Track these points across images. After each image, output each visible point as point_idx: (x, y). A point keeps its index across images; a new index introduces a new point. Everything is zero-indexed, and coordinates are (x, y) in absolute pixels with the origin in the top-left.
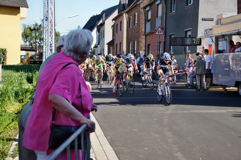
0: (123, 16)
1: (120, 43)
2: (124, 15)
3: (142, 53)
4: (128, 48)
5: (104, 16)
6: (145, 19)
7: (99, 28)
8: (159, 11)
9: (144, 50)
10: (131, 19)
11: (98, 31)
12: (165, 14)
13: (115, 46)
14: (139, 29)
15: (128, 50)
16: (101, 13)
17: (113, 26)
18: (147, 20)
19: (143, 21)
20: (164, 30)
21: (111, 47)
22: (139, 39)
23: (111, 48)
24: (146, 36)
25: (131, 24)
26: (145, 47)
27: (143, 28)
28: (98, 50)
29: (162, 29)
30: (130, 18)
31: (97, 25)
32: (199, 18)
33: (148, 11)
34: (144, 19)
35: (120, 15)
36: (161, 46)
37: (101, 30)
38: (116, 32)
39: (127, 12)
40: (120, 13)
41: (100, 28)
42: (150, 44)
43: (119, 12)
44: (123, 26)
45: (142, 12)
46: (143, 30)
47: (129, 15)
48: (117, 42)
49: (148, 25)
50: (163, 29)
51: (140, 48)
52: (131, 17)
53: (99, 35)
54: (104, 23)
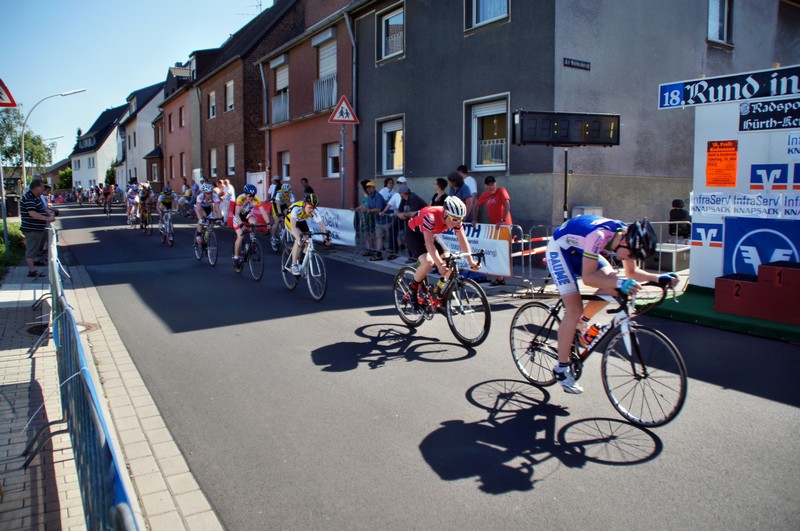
2: (192, 91)
8: (321, 62)
10: (212, 98)
13: (166, 162)
18: (272, 92)
24: (270, 131)
25: (211, 109)
28: (123, 171)
30: (209, 95)
33: (275, 69)
38: (168, 132)
52: (213, 94)
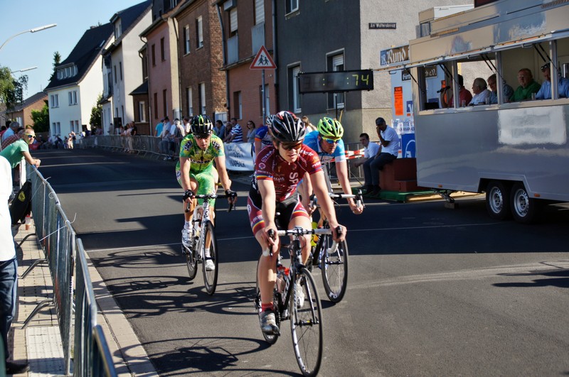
0: (168, 26)
1: (165, 91)
2: (170, 23)
3: (221, 112)
4: (185, 102)
5: (118, 26)
6: (224, 30)
7: (108, 55)
8: (257, 9)
9: (225, 105)
10: (188, 32)
11: (107, 62)
12: (273, 17)
13: (151, 99)
14: (210, 56)
15: (185, 106)
16: (111, 20)
17: (142, 51)
18: (228, 34)
19: (217, 36)
20: (274, 55)
21: (142, 100)
22: (211, 79)
23: (143, 103)
24: (228, 71)
25: (187, 43)
26: (229, 99)
27: (218, 53)
28: (109, 109)
29: (270, 52)
30: (185, 29)
31: (104, 50)
32: (361, 23)
33: (229, 11)
34: (220, 31)
35: (158, 24)
36: (268, 95)
37: (114, 61)
38: (151, 65)
39: (176, 16)
40: (159, 19)
41: (110, 57)
42: (240, 92)
43: (154, 18)
44: (169, 50)
45: (215, 14)
46: (220, 57)
47: (181, 22)
48: (155, 87)
49: (233, 45)
50: (272, 54)
51: (214, 102)
52: (187, 28)
53: (109, 74)
54: (120, 44)
